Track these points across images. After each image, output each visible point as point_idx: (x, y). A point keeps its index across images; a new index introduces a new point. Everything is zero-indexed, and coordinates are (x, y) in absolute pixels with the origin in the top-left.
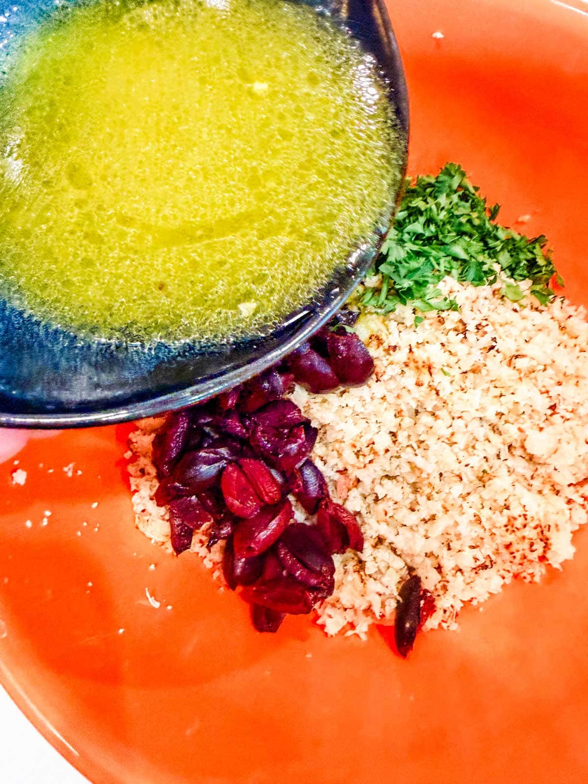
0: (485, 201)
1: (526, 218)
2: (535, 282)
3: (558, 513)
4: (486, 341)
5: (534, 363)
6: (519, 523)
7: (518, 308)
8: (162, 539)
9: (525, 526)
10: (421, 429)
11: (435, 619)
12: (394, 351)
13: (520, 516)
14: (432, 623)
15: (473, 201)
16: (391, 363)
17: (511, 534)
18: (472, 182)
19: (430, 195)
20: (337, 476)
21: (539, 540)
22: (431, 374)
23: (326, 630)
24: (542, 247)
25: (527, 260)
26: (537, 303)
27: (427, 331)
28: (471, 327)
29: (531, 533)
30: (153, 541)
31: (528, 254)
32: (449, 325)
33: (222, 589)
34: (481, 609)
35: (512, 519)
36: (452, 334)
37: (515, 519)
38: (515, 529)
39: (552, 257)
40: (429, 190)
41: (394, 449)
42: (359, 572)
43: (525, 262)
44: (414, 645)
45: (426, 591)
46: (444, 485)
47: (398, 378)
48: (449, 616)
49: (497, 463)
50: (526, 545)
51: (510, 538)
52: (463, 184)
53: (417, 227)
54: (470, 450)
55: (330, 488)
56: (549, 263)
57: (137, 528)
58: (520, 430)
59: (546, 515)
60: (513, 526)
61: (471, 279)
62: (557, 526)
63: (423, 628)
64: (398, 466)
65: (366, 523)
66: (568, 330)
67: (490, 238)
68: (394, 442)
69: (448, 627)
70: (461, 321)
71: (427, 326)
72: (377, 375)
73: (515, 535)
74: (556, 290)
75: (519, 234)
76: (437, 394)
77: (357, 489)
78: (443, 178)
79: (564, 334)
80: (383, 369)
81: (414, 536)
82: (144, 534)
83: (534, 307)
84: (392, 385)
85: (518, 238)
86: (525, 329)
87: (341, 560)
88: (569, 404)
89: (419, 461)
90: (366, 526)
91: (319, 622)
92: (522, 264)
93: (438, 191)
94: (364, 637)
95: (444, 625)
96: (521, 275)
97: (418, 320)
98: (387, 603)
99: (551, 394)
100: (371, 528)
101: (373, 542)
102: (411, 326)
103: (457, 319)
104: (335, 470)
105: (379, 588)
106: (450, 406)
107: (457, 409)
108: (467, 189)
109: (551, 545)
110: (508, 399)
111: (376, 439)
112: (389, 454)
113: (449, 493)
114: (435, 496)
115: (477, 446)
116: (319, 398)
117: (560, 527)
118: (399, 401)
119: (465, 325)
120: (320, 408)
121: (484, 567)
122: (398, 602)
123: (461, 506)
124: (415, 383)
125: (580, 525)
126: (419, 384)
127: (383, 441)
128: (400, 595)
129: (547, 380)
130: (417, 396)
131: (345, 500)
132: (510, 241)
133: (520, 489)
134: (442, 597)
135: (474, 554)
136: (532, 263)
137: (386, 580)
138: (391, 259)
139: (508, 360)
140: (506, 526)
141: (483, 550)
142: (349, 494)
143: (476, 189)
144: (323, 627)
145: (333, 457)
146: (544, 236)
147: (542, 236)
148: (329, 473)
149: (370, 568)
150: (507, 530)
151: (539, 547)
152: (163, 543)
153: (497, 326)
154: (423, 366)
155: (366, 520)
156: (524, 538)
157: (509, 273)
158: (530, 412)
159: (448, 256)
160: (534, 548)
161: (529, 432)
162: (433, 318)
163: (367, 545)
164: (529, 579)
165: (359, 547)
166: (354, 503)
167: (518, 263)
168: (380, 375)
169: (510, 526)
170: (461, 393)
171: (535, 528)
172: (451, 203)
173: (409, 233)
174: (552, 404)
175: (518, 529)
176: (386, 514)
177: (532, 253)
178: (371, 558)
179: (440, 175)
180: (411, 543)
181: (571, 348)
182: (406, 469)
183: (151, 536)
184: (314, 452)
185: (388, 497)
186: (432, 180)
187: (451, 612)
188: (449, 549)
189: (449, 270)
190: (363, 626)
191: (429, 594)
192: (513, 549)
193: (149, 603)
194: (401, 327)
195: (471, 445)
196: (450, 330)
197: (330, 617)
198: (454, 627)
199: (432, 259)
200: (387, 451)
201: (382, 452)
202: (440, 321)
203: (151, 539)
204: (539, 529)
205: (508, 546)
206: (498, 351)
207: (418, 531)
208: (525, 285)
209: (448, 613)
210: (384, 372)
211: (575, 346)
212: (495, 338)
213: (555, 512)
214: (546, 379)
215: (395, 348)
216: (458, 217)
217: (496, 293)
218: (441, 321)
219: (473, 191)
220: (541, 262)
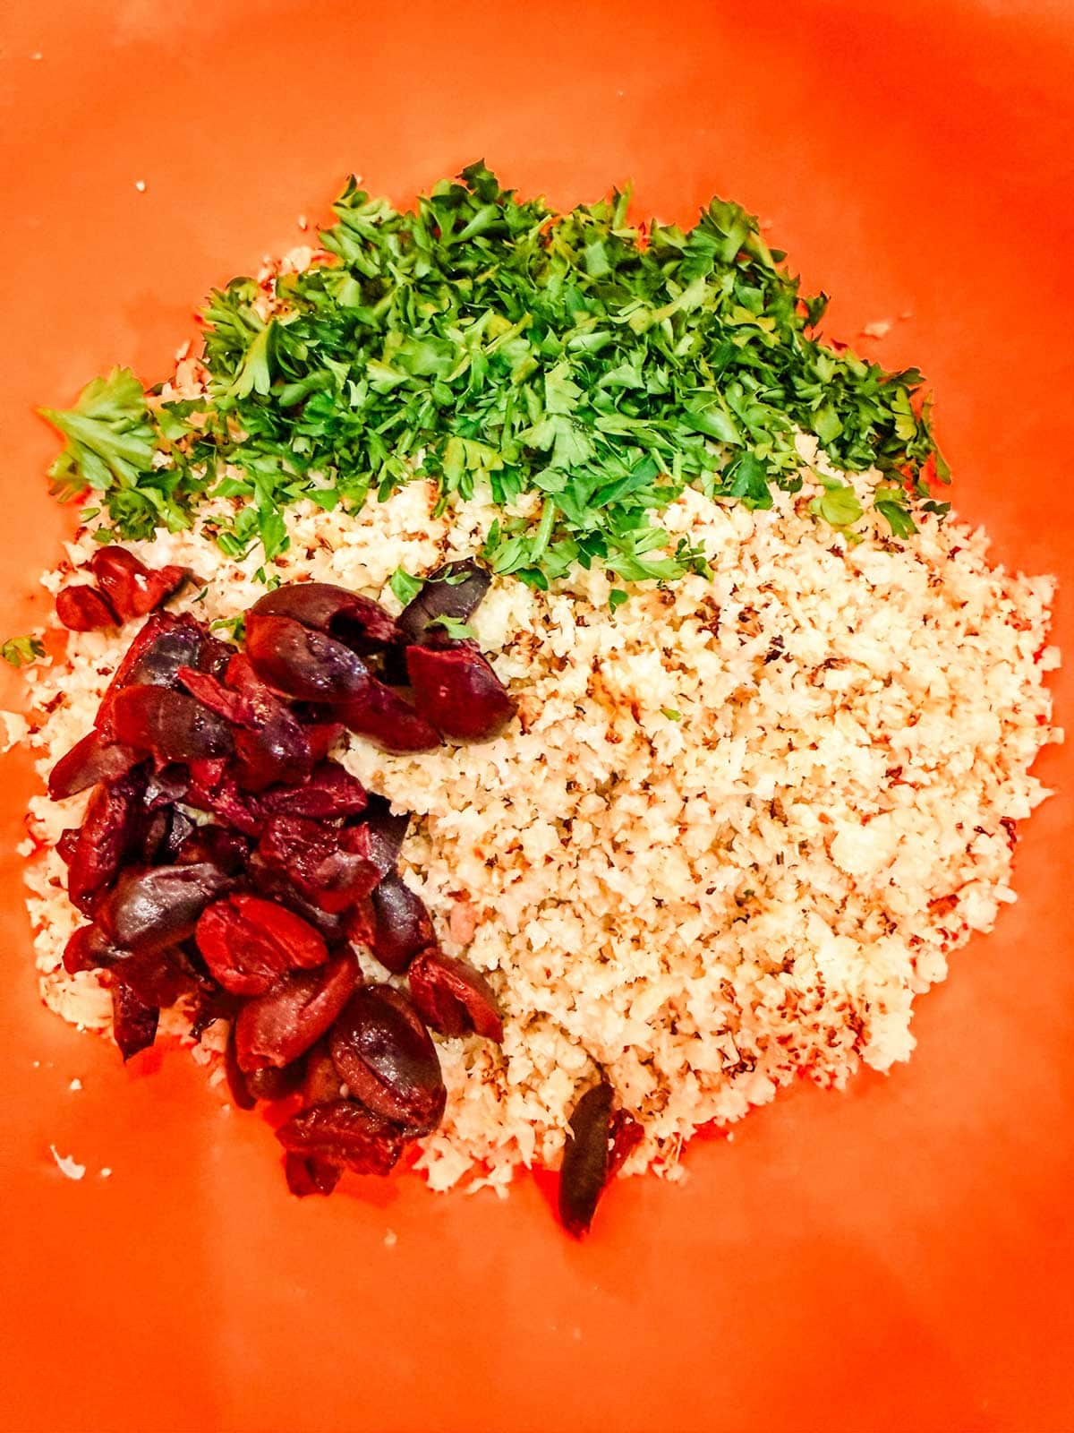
0: (795, 284)
1: (881, 328)
2: (888, 473)
3: (885, 984)
4: (761, 645)
5: (865, 674)
6: (808, 1002)
7: (843, 545)
8: (96, 1024)
9: (819, 1008)
10: (617, 820)
11: (641, 1157)
12: (561, 669)
13: (810, 990)
14: (635, 1164)
15: (770, 286)
16: (554, 694)
17: (790, 1022)
18: (768, 241)
19: (673, 276)
20: (450, 903)
21: (845, 1028)
22: (637, 719)
23: (430, 1184)
24: (909, 394)
25: (875, 425)
26: (886, 530)
27: (635, 620)
28: (729, 617)
29: (829, 1017)
30: (80, 1028)
31: (881, 409)
32: (684, 607)
33: (227, 1108)
34: (730, 1137)
35: (794, 997)
36: (689, 628)
37: (800, 996)
38: (798, 1012)
39: (928, 416)
40: (669, 267)
41: (562, 857)
42: (492, 1081)
43: (871, 430)
44: (592, 1223)
45: (623, 1114)
46: (665, 917)
47: (568, 725)
48: (669, 1151)
49: (776, 872)
50: (820, 1038)
51: (789, 1027)
52: (751, 246)
53: (627, 373)
54: (722, 852)
55: (438, 924)
56: (922, 431)
57: (44, 1003)
58: (823, 819)
59: (862, 985)
60: (795, 1008)
61: (743, 492)
62: (882, 1006)
63: (619, 1174)
64: (576, 882)
65: (510, 989)
66: (947, 586)
67: (801, 375)
68: (565, 842)
69: (665, 1172)
70: (709, 601)
71: (636, 612)
72: (522, 718)
73: (800, 1022)
74: (932, 487)
75: (865, 362)
76: (653, 753)
77: (493, 921)
78: (701, 238)
79: (938, 594)
80: (537, 707)
81: (603, 1013)
82: (60, 1016)
83: (880, 536)
84: (557, 738)
85: (861, 370)
86: (852, 602)
87: (463, 1050)
88: (931, 755)
89: (614, 878)
90: (510, 993)
91: (418, 1166)
92: (863, 436)
93: (689, 269)
94: (502, 1193)
95: (658, 1169)
96: (858, 460)
97: (617, 598)
98: (546, 1138)
99: (892, 743)
100: (521, 997)
101: (523, 1021)
102: (603, 608)
103: (699, 596)
104: (445, 891)
105: (533, 1111)
106: (679, 776)
107: (693, 783)
108: (758, 260)
109: (870, 1035)
110: (802, 760)
111: (527, 839)
112: (554, 865)
113: (675, 935)
114: (648, 937)
115: (735, 845)
116: (403, 763)
117: (889, 1007)
118: (572, 769)
119: (717, 609)
120: (405, 783)
121: (741, 1067)
122: (568, 1136)
123: (699, 958)
124: (604, 735)
125: (932, 984)
126: (612, 739)
127: (541, 841)
128: (570, 1123)
129: (889, 709)
130: (609, 760)
131: (468, 946)
132: (844, 380)
133: (818, 929)
134: (658, 1115)
135: (720, 1046)
136: (886, 431)
137: (546, 1093)
138: (559, 461)
139: (809, 671)
140: (780, 1008)
141: (738, 1039)
142: (476, 932)
143: (777, 257)
144: (425, 1174)
145: (439, 871)
146: (917, 371)
147: (914, 371)
148: (433, 899)
149: (519, 1071)
150: (783, 1016)
151: (848, 1038)
152: (101, 1031)
153: (792, 599)
154: (622, 703)
155: (510, 982)
156: (816, 1026)
157: (835, 452)
158: (846, 783)
159: (697, 434)
160: (835, 1041)
161: (839, 825)
162: (652, 591)
163: (511, 1031)
164: (826, 1080)
165: (494, 1031)
166: (484, 955)
167: (856, 432)
168: (529, 720)
169: (790, 1006)
170: (702, 751)
171: (840, 1009)
172: (717, 296)
173: (607, 389)
174: (894, 766)
175: (805, 1013)
176: (548, 974)
177: (888, 407)
178: (522, 1050)
179: (696, 233)
180: (597, 1026)
181: (949, 629)
182: (589, 891)
183: (74, 1019)
184: (402, 857)
185: (553, 945)
186: (679, 243)
187: (673, 1145)
188: (674, 1031)
189: (694, 471)
190: (501, 1176)
191: (628, 1121)
192: (795, 1044)
193: (60, 1171)
194: (582, 609)
195: (725, 841)
196: (684, 618)
197: (440, 1156)
198: (677, 1172)
199: (655, 452)
200: (549, 860)
201: (538, 864)
202: (663, 601)
203: (75, 1025)
204: (847, 1011)
205: (784, 1040)
206: (788, 659)
207: (613, 1002)
208: (864, 483)
209: (666, 1146)
210: (539, 714)
211: (957, 624)
212: (781, 638)
213: (881, 982)
214: (885, 706)
215: (562, 663)
216: (729, 330)
217: (802, 506)
218: (668, 599)
219: (768, 261)
220: (904, 430)
